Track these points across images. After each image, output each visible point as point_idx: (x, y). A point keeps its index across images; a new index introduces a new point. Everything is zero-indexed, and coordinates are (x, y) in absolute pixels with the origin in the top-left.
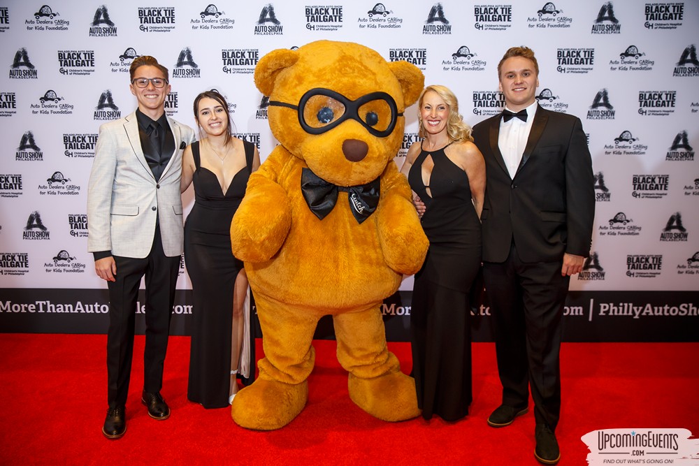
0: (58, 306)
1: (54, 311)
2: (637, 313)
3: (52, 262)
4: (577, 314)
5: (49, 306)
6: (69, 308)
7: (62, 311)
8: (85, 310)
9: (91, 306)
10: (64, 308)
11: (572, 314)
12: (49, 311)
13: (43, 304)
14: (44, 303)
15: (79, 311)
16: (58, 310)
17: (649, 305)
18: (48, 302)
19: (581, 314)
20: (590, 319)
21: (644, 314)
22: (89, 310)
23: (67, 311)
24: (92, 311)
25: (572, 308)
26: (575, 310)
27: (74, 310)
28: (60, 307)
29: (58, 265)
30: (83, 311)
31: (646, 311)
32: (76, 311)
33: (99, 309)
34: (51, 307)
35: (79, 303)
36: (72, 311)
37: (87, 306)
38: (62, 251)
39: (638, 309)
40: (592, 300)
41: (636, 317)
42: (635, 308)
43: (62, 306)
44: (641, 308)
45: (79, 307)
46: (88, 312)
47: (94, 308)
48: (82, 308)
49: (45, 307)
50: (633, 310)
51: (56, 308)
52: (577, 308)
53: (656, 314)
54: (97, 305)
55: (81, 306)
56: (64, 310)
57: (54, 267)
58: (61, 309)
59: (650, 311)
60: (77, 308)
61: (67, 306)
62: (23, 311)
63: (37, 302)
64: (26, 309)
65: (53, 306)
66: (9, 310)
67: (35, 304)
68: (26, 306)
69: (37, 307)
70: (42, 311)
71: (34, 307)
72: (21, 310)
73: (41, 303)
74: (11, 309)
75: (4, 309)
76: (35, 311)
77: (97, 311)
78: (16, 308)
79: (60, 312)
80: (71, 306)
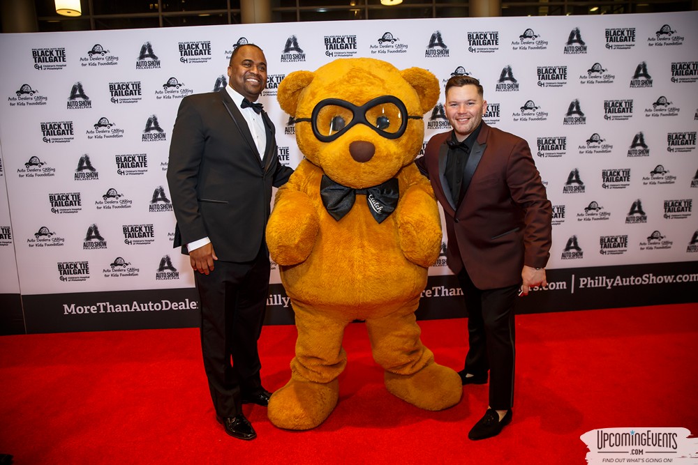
0: (116, 306)
1: (113, 311)
2: (610, 284)
3: (110, 268)
4: (561, 288)
5: (109, 307)
6: (126, 307)
7: (121, 310)
8: (140, 308)
9: (146, 305)
11: (558, 288)
12: (109, 311)
13: (103, 305)
14: (105, 304)
15: (135, 310)
16: (116, 310)
17: (618, 277)
18: (108, 303)
19: (565, 287)
20: (572, 292)
21: (615, 285)
22: (144, 308)
23: (125, 310)
24: (147, 309)
25: (558, 283)
26: (560, 285)
27: (131, 309)
28: (118, 307)
29: (116, 271)
30: (139, 310)
31: (616, 282)
33: (153, 307)
34: (111, 308)
35: (135, 303)
36: (129, 310)
37: (142, 305)
38: (118, 258)
39: (610, 281)
40: (573, 276)
41: (609, 288)
42: (608, 280)
43: (120, 306)
44: (612, 280)
45: (135, 306)
46: (143, 310)
47: (148, 306)
48: (137, 307)
49: (105, 308)
50: (606, 282)
51: (115, 308)
52: (561, 283)
53: (625, 284)
54: (150, 304)
55: (137, 305)
56: (122, 309)
57: (112, 273)
58: (119, 309)
59: (620, 282)
60: (133, 308)
61: (124, 306)
62: (86, 312)
63: (98, 304)
64: (89, 310)
65: (112, 306)
66: (74, 313)
67: (96, 306)
68: (89, 307)
69: (99, 308)
70: (102, 311)
71: (96, 309)
72: (84, 311)
73: (101, 304)
74: (76, 311)
75: (70, 311)
76: (96, 312)
77: (151, 309)
78: (80, 310)
79: (118, 311)
80: (128, 306)
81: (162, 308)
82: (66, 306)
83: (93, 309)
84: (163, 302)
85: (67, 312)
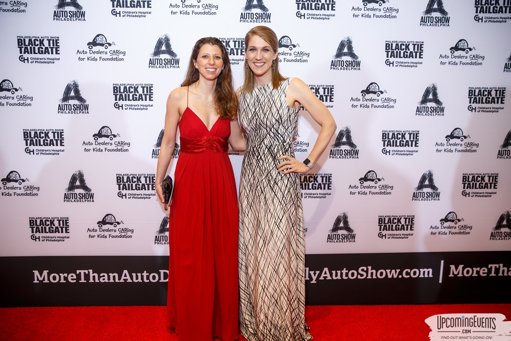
0: (101, 275)
1: (97, 281)
3: (97, 227)
5: (91, 275)
6: (114, 277)
7: (106, 280)
8: (132, 279)
9: (139, 275)
10: (109, 278)
12: (91, 281)
13: (85, 273)
14: (87, 272)
15: (126, 280)
16: (101, 279)
18: (91, 271)
22: (137, 278)
23: (112, 280)
24: (140, 280)
27: (119, 279)
28: (104, 276)
29: (103, 231)
30: (129, 280)
32: (122, 281)
33: (148, 277)
34: (94, 277)
35: (126, 272)
36: (117, 280)
37: (134, 275)
38: (107, 215)
43: (106, 274)
45: (125, 276)
46: (135, 281)
47: (142, 277)
48: (128, 277)
49: (87, 277)
51: (99, 277)
54: (145, 274)
55: (128, 274)
56: (109, 279)
57: (98, 233)
58: (105, 278)
60: (123, 277)
61: (111, 275)
62: (62, 281)
63: (78, 272)
64: (66, 278)
65: (96, 275)
66: (46, 281)
67: (76, 273)
68: (66, 275)
69: (79, 276)
70: (83, 280)
71: (75, 277)
72: (60, 279)
73: (82, 272)
74: (49, 279)
75: (41, 279)
76: (75, 281)
77: (145, 280)
78: (54, 278)
79: (104, 281)
80: (116, 275)
81: (160, 279)
82: (36, 273)
83: (71, 278)
84: (162, 272)
85: (38, 280)
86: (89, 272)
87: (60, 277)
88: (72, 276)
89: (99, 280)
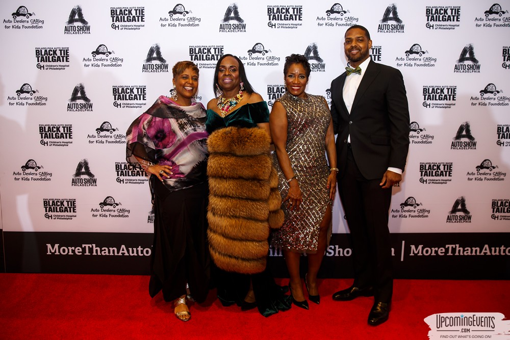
0: (103, 249)
1: (99, 254)
3: (99, 208)
5: (95, 249)
6: (114, 251)
7: (107, 254)
8: (128, 253)
9: (135, 249)
12: (94, 253)
13: (89, 247)
14: (90, 246)
15: (123, 254)
16: (103, 252)
18: (94, 245)
22: (133, 253)
23: (111, 254)
24: (135, 254)
27: (118, 253)
28: (105, 250)
29: (104, 211)
30: (127, 254)
32: (120, 254)
33: (142, 252)
34: (97, 250)
35: (123, 246)
36: (116, 254)
37: (130, 249)
38: (108, 198)
43: (107, 249)
45: (123, 250)
46: (131, 254)
47: (137, 251)
48: (125, 251)
49: (91, 250)
51: (101, 251)
54: (140, 249)
55: (125, 249)
56: (109, 252)
58: (106, 252)
60: (121, 251)
61: (111, 249)
62: (71, 253)
63: (83, 246)
64: (73, 251)
65: (98, 249)
66: (57, 253)
67: (81, 247)
68: (73, 248)
69: (84, 249)
70: (87, 253)
71: (81, 250)
72: (68, 252)
73: (87, 246)
74: (59, 252)
75: (53, 251)
76: (81, 254)
77: (140, 254)
78: (64, 251)
79: (105, 254)
80: (115, 249)
82: (49, 246)
83: (78, 251)
85: (50, 252)
86: (92, 246)
87: (68, 250)
88: (78, 249)
89: (101, 253)
